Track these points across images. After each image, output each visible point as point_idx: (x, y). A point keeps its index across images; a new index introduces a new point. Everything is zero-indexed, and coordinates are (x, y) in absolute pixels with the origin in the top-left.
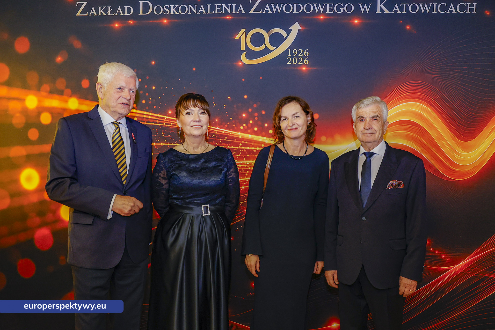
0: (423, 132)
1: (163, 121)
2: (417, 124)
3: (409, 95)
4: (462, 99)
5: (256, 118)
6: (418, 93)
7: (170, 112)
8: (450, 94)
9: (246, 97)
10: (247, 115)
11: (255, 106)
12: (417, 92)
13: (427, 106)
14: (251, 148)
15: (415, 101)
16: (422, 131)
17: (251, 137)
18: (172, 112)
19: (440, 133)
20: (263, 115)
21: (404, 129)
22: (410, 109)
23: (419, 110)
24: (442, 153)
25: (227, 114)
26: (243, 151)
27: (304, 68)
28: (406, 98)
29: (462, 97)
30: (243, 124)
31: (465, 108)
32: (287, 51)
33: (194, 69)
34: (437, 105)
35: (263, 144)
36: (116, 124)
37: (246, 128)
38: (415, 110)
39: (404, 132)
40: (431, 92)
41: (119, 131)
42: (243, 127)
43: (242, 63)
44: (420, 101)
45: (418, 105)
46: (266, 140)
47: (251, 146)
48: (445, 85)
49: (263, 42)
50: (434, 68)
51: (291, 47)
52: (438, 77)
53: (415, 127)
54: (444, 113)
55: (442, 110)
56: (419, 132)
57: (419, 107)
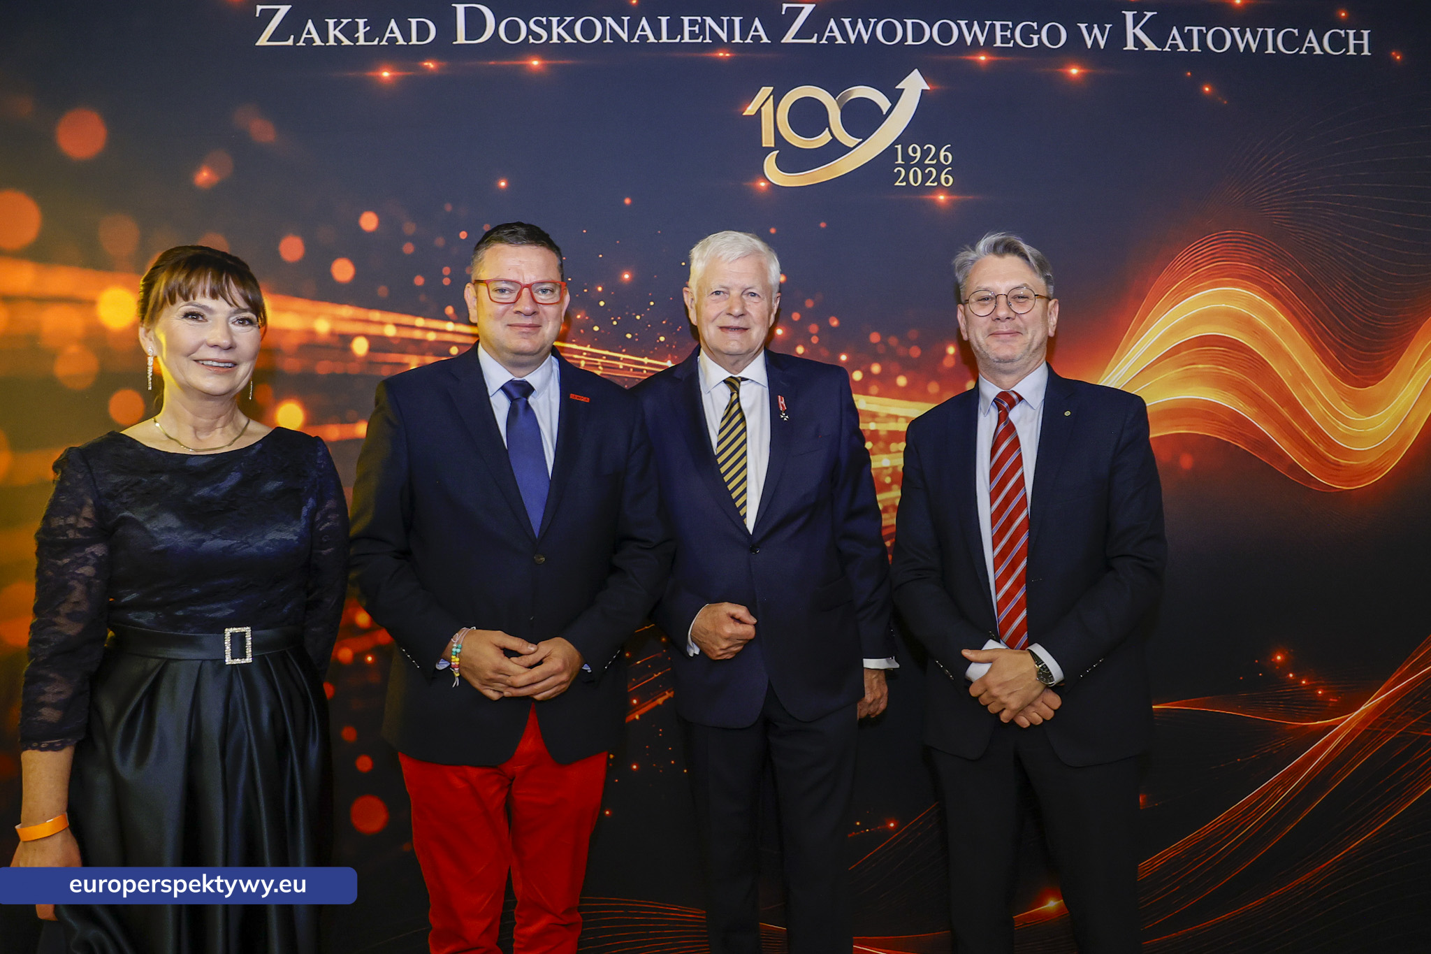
0: (1257, 366)
2: (1241, 345)
3: (1215, 270)
4: (1347, 276)
5: (815, 340)
6: (1241, 262)
8: (1318, 264)
10: (786, 332)
11: (809, 304)
12: (1239, 259)
13: (1265, 297)
15: (1235, 285)
16: (1255, 364)
19: (1298, 367)
20: (833, 328)
21: (1209, 359)
22: (1223, 305)
23: (1245, 308)
24: (1305, 419)
27: (942, 198)
28: (1209, 277)
29: (1348, 272)
31: (1356, 300)
32: (891, 151)
33: (627, 201)
34: (1289, 293)
38: (1234, 307)
39: (1210, 368)
40: (1271, 260)
43: (768, 184)
44: (1244, 285)
45: (1243, 294)
48: (1305, 241)
49: (824, 123)
50: (1276, 198)
51: (905, 139)
52: (1286, 221)
53: (1237, 355)
54: (1305, 314)
55: (1302, 308)
56: (1247, 367)
57: (1243, 299)
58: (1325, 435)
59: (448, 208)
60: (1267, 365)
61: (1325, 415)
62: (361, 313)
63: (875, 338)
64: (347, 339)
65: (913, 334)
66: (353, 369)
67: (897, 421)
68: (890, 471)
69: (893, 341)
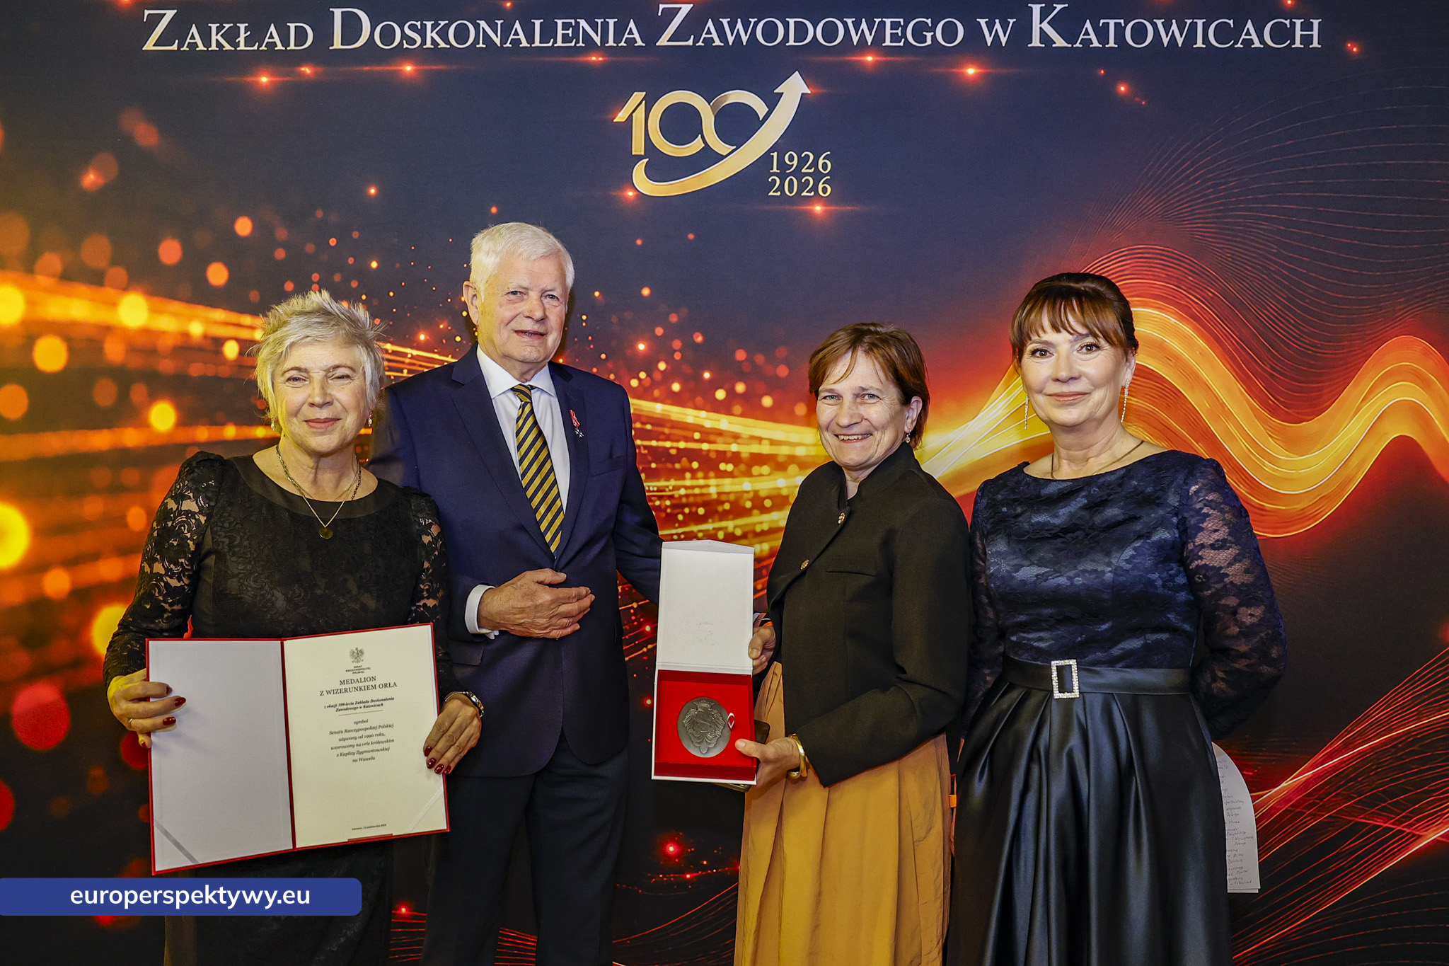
0: (1169, 396)
1: (403, 363)
2: (1151, 371)
4: (1280, 296)
5: (677, 356)
6: (1153, 280)
7: (422, 337)
8: (1247, 283)
9: (646, 292)
10: (649, 347)
11: (674, 318)
12: (1151, 277)
13: (1181, 319)
14: (661, 444)
15: (1145, 305)
16: (1166, 394)
17: (663, 410)
18: (428, 338)
19: (1217, 398)
20: (697, 344)
23: (1157, 331)
24: (1224, 456)
25: (590, 342)
26: (640, 452)
27: (818, 208)
29: (1283, 292)
30: (639, 372)
31: (1292, 325)
32: (766, 158)
33: (494, 210)
34: (1209, 316)
35: (697, 431)
36: (523, 392)
37: (647, 383)
38: (1144, 329)
40: (1190, 278)
41: (532, 411)
42: (640, 380)
43: (635, 193)
44: (1157, 306)
45: (1154, 315)
46: (707, 418)
47: (662, 437)
48: (1232, 258)
49: (698, 130)
50: (1200, 208)
51: (780, 147)
52: (1212, 235)
54: (1229, 339)
55: (1225, 332)
56: (1157, 397)
57: (1156, 321)
58: (1247, 476)
59: (320, 213)
60: (1179, 394)
61: (1249, 453)
62: (233, 317)
63: (741, 355)
64: (219, 342)
65: (781, 352)
66: (224, 372)
67: (760, 444)
68: (751, 495)
69: (759, 359)
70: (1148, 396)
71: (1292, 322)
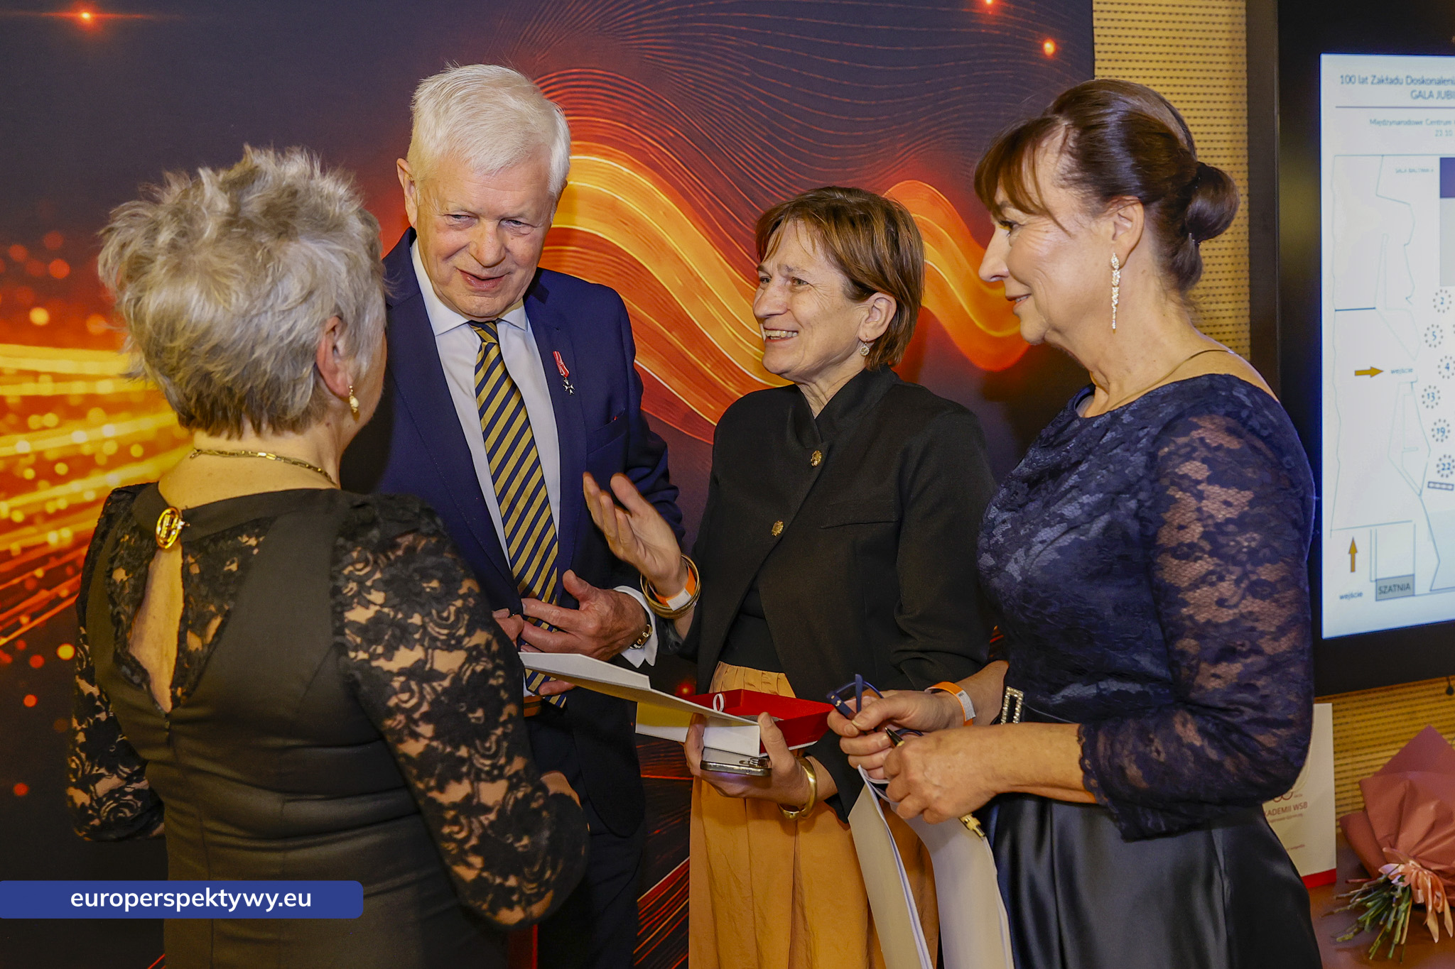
0: (628, 272)
2: (602, 241)
4: (760, 135)
6: (596, 116)
8: (716, 117)
12: (591, 112)
13: (636, 168)
16: (626, 270)
19: (691, 272)
23: (605, 186)
24: (706, 348)
29: (760, 128)
31: (775, 170)
34: (672, 163)
38: (589, 185)
40: (643, 113)
44: (604, 151)
45: (601, 165)
48: (695, 85)
52: (663, 54)
53: (595, 256)
54: (699, 193)
55: (691, 181)
56: (613, 275)
57: (603, 173)
58: (736, 369)
60: (643, 270)
61: (737, 341)
65: (53, 240)
68: (32, 460)
69: (19, 252)
70: (601, 275)
71: (776, 167)
